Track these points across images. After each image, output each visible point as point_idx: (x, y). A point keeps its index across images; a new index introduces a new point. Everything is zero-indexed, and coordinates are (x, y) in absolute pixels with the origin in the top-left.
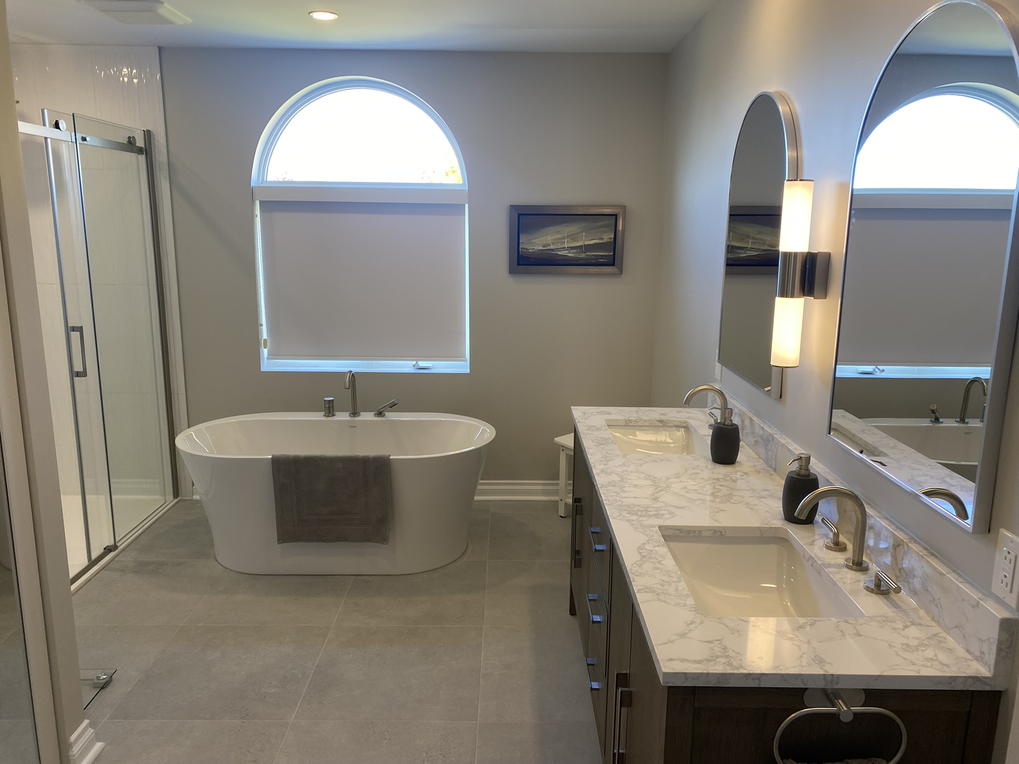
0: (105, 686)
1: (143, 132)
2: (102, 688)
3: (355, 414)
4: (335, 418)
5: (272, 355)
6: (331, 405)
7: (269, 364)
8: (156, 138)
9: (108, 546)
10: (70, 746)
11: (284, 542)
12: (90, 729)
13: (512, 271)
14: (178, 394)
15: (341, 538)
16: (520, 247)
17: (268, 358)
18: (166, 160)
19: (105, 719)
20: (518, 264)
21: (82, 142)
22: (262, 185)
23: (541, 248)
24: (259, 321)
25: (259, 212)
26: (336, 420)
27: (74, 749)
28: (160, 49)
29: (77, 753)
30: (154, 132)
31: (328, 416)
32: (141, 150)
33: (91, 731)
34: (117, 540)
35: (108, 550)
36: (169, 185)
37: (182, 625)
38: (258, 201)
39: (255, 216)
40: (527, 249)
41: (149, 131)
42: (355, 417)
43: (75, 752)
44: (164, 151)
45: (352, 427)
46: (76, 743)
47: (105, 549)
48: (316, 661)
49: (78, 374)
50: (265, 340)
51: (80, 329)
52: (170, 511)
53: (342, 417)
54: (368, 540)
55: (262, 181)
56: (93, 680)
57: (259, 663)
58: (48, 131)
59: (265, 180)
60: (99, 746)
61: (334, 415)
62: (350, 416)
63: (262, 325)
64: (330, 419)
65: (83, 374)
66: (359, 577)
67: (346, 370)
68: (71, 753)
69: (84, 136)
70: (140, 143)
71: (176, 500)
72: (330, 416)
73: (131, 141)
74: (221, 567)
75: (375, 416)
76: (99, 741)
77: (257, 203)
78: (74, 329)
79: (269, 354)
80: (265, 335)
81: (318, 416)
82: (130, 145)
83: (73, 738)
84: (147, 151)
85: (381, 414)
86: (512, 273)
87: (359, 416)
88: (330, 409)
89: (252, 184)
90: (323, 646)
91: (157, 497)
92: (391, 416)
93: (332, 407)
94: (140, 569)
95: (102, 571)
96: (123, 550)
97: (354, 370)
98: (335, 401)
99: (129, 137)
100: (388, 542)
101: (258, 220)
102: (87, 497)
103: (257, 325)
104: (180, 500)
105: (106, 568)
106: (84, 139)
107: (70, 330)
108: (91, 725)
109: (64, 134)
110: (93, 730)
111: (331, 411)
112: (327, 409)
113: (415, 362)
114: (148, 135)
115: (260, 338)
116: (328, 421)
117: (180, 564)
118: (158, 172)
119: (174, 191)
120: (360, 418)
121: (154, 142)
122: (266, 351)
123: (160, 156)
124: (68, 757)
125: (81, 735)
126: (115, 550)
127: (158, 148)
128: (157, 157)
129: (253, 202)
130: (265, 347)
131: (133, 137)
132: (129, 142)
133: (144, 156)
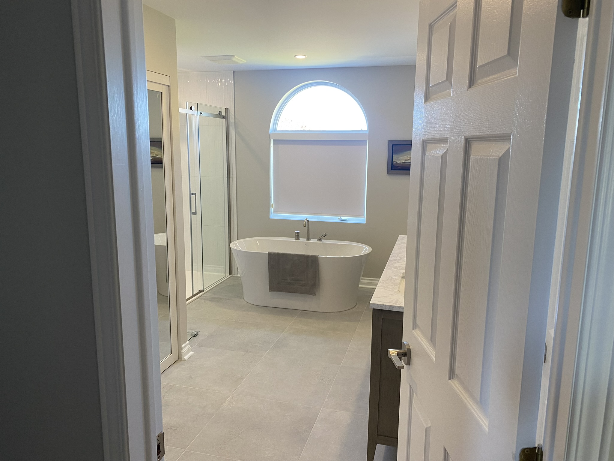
0: (195, 336)
1: (225, 109)
3: (308, 239)
5: (276, 211)
6: (298, 235)
7: (274, 215)
8: (230, 111)
10: (182, 348)
11: (272, 291)
12: (189, 345)
13: (388, 173)
16: (393, 161)
17: (273, 213)
18: (234, 121)
19: (195, 346)
20: (392, 170)
21: (200, 115)
22: (275, 132)
23: (404, 162)
24: (270, 195)
25: (272, 145)
26: (300, 241)
27: (183, 350)
28: (234, 72)
29: (184, 352)
31: (297, 240)
32: (224, 117)
34: (204, 288)
35: (200, 291)
36: (234, 132)
37: (227, 321)
38: (272, 140)
39: (270, 146)
40: (397, 162)
41: (227, 108)
44: (233, 117)
45: (307, 244)
46: (184, 348)
48: (278, 338)
49: (193, 213)
50: (272, 204)
51: (195, 194)
52: (227, 280)
53: (303, 240)
54: (307, 293)
57: (255, 336)
58: (188, 111)
59: (276, 130)
60: (192, 353)
61: (299, 239)
62: (306, 240)
63: (271, 197)
64: (297, 241)
65: (195, 213)
66: (303, 311)
67: (305, 219)
69: (201, 112)
70: (223, 114)
71: (230, 276)
73: (220, 113)
74: (246, 302)
75: (317, 241)
76: (192, 351)
77: (272, 141)
78: (193, 194)
79: (274, 210)
80: (272, 202)
81: (293, 239)
82: (220, 115)
83: (183, 346)
84: (226, 117)
85: (320, 240)
86: (389, 174)
87: (310, 240)
88: (297, 236)
89: (270, 132)
90: (282, 333)
91: (223, 274)
92: (324, 241)
93: (299, 235)
94: (212, 300)
95: (197, 299)
96: (206, 292)
97: (309, 219)
98: (300, 233)
99: (219, 112)
100: (316, 295)
101: (272, 149)
102: (194, 272)
103: (269, 197)
104: (232, 276)
105: (199, 298)
107: (191, 194)
108: (189, 343)
109: (194, 112)
113: (339, 217)
114: (227, 110)
115: (270, 203)
117: (229, 299)
118: (230, 126)
119: (236, 134)
120: (311, 241)
121: (229, 113)
122: (272, 209)
123: (232, 120)
124: (181, 352)
125: (186, 346)
126: (203, 292)
127: (230, 117)
128: (230, 120)
129: (270, 140)
130: (272, 207)
131: (221, 111)
132: (219, 114)
133: (225, 119)
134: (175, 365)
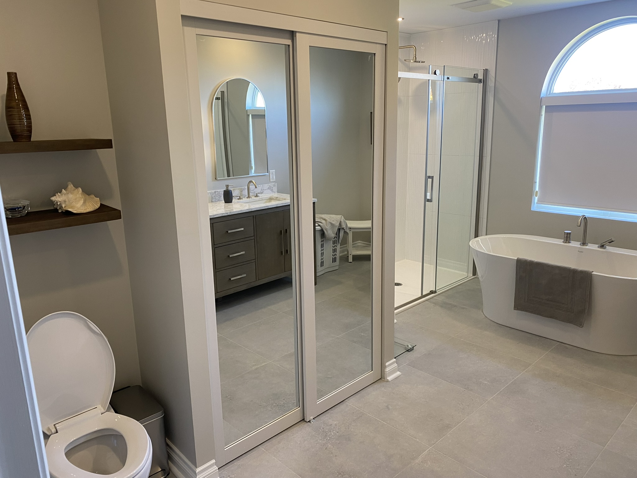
0: (409, 350)
1: (483, 70)
2: (408, 351)
3: (584, 244)
4: (570, 244)
5: (541, 201)
6: (568, 236)
7: (537, 205)
8: (490, 73)
9: (432, 290)
10: (385, 367)
11: (518, 309)
14: (483, 218)
15: (551, 316)
17: (537, 203)
18: (493, 85)
19: (405, 364)
21: (447, 80)
22: (549, 96)
24: (534, 180)
25: (544, 113)
26: (570, 246)
27: (387, 369)
28: (499, 21)
29: (388, 371)
30: (489, 71)
31: (566, 243)
32: (481, 81)
33: (396, 365)
34: (436, 289)
35: (432, 292)
36: (493, 99)
37: (453, 337)
38: (545, 106)
39: (541, 115)
41: (487, 69)
42: (584, 246)
43: (387, 371)
44: (493, 80)
45: (580, 252)
46: (388, 367)
47: (430, 291)
48: (515, 377)
49: (428, 200)
50: (537, 192)
51: (432, 178)
52: (468, 282)
53: (575, 244)
54: (570, 322)
55: (549, 93)
56: (405, 346)
57: (484, 367)
58: (431, 77)
59: (551, 92)
60: (398, 373)
61: (570, 243)
62: (580, 245)
63: (536, 182)
64: (566, 244)
65: (430, 201)
66: (562, 344)
67: (581, 214)
68: (385, 370)
69: (448, 77)
70: (480, 77)
71: (474, 277)
72: (567, 243)
73: (476, 76)
74: (484, 316)
75: (598, 247)
76: (398, 371)
77: (544, 108)
78: (429, 177)
79: (539, 200)
80: (537, 189)
81: (560, 242)
82: (475, 79)
83: (387, 364)
84: (484, 82)
85: (603, 247)
87: (587, 245)
88: (567, 238)
89: (542, 96)
90: (523, 371)
92: (609, 249)
93: (569, 237)
94: (446, 306)
95: (426, 302)
96: (439, 294)
97: (587, 215)
98: (571, 234)
99: (475, 74)
100: (583, 326)
101: (543, 118)
102: (424, 264)
103: (533, 182)
104: (476, 277)
105: (429, 300)
106: (448, 78)
107: (428, 177)
108: (396, 362)
109: (438, 77)
110: (397, 365)
111: (568, 240)
112: (566, 238)
114: (486, 72)
115: (534, 189)
116: (565, 245)
117: (464, 308)
118: (488, 92)
119: (496, 103)
120: (587, 247)
121: (489, 75)
122: (536, 198)
123: (491, 83)
124: (384, 371)
125: (391, 365)
126: (435, 293)
127: (490, 79)
128: (489, 84)
129: (541, 107)
130: (536, 196)
131: (477, 74)
132: (474, 77)
133: (482, 84)
134: (375, 386)
